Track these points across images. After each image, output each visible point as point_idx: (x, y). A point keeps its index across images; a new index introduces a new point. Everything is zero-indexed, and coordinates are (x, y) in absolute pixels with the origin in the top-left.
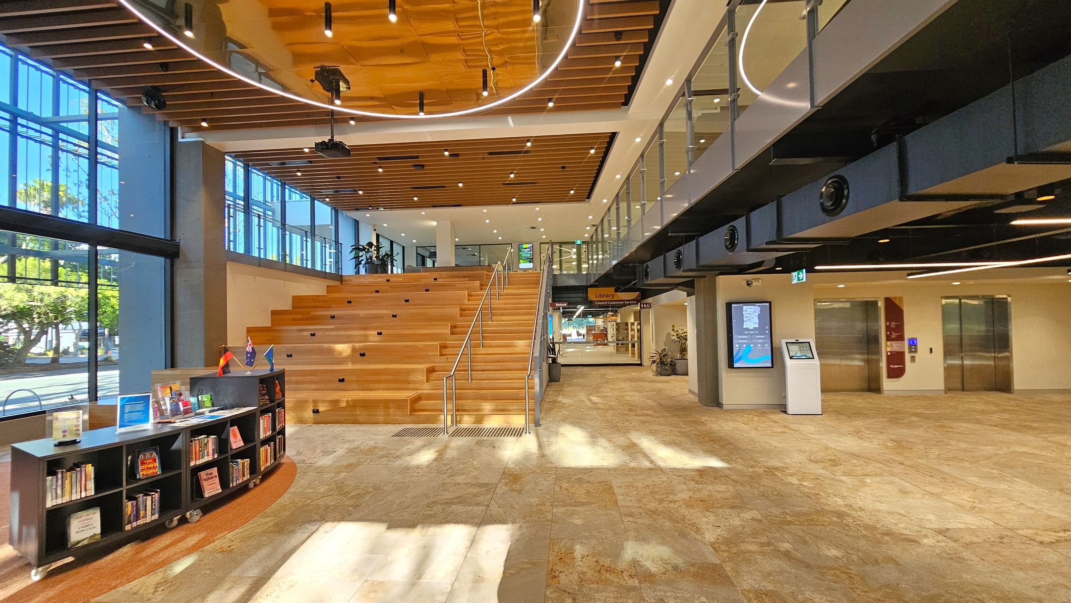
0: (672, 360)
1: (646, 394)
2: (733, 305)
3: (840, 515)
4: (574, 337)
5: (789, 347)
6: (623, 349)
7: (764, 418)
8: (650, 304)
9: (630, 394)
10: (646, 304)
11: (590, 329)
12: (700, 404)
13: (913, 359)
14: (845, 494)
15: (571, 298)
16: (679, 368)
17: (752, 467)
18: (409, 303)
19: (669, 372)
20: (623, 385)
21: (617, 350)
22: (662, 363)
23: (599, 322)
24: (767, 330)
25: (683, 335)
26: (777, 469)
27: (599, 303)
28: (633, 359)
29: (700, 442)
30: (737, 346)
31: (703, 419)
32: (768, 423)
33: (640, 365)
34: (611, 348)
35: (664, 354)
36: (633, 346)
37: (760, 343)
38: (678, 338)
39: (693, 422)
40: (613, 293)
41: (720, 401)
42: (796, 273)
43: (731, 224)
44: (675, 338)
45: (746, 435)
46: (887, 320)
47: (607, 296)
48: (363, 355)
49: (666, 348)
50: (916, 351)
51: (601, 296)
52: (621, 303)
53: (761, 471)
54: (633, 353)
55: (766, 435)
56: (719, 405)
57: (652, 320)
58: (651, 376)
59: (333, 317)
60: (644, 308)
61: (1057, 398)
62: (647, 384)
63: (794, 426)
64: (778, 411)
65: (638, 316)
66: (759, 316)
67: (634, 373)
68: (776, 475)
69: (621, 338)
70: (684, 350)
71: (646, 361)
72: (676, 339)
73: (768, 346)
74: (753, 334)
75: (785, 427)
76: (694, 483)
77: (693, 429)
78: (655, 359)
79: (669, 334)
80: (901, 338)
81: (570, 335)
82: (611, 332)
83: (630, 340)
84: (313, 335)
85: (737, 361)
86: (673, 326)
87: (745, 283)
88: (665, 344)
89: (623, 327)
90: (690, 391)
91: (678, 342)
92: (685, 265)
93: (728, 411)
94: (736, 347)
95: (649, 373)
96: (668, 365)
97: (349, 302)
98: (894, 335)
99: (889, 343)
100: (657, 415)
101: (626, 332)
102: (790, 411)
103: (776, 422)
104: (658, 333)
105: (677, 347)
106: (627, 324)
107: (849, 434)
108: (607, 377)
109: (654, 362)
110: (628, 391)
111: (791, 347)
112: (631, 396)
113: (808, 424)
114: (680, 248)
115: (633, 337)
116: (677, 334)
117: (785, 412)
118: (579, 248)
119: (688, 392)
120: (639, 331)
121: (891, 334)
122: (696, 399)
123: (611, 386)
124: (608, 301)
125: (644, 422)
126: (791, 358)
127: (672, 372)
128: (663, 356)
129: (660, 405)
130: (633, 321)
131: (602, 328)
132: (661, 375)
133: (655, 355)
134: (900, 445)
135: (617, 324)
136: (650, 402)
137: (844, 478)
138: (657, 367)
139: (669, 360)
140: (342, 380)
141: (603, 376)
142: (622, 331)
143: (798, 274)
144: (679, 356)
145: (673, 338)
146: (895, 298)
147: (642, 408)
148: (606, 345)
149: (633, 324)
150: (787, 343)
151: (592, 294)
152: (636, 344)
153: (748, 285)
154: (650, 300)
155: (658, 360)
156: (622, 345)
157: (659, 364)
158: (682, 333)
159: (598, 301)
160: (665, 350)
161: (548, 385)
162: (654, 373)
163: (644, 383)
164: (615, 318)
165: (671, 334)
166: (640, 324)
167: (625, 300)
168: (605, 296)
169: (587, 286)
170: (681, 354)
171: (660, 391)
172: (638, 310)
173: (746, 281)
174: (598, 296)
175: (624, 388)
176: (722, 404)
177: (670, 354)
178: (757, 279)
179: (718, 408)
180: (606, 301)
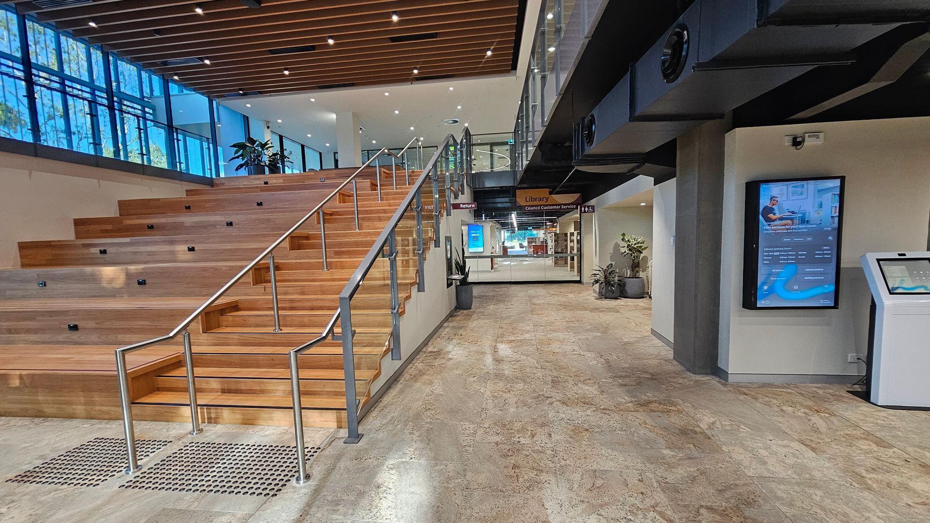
0: (620, 278)
2: (762, 186)
4: (517, 249)
5: (884, 268)
6: (561, 262)
7: (835, 421)
8: (593, 207)
10: (588, 207)
11: (531, 240)
12: (679, 368)
15: (498, 203)
16: (631, 286)
18: (263, 207)
19: (617, 294)
20: (553, 316)
21: (555, 264)
22: (607, 282)
23: (540, 234)
25: (635, 246)
27: (529, 209)
28: (572, 274)
32: (862, 446)
33: (579, 282)
34: (550, 261)
35: (610, 271)
36: (572, 259)
38: (630, 250)
39: (684, 432)
40: (547, 195)
41: (721, 365)
44: (626, 249)
47: (540, 199)
48: (142, 283)
49: (613, 263)
51: (532, 199)
52: (557, 207)
54: (572, 267)
56: (720, 373)
57: (595, 226)
58: (593, 299)
59: (151, 227)
60: (585, 212)
62: (587, 314)
65: (578, 226)
67: (570, 294)
69: (559, 250)
70: (636, 266)
71: (587, 277)
72: (628, 252)
75: (924, 467)
78: (598, 277)
79: (617, 246)
81: (513, 247)
82: (551, 244)
83: (569, 252)
84: (104, 252)
85: (765, 296)
86: (624, 235)
87: (788, 142)
88: (612, 259)
89: (562, 238)
90: (655, 334)
91: (629, 255)
93: (742, 390)
95: (589, 294)
96: (615, 286)
97: (188, 208)
101: (565, 243)
102: (879, 399)
103: (879, 441)
104: (602, 244)
105: (627, 263)
106: (566, 235)
108: (535, 301)
109: (597, 282)
110: (559, 330)
111: (888, 268)
112: (562, 342)
115: (572, 248)
116: (629, 246)
117: (867, 398)
119: (649, 333)
120: (579, 242)
123: (536, 319)
124: (541, 206)
126: (891, 292)
127: (621, 295)
128: (608, 273)
129: (609, 366)
130: (572, 231)
131: (542, 240)
132: (606, 298)
133: (598, 272)
135: (556, 234)
136: (592, 359)
138: (601, 289)
139: (616, 278)
140: (75, 328)
142: (561, 242)
144: (629, 273)
145: (623, 250)
147: (578, 377)
148: (545, 257)
149: (572, 234)
150: (878, 260)
151: (522, 198)
152: (576, 258)
153: (796, 144)
154: (593, 202)
155: (602, 279)
156: (561, 258)
157: (604, 284)
158: (635, 244)
159: (529, 206)
160: (612, 267)
161: (451, 316)
162: (595, 295)
163: (582, 312)
164: (554, 229)
165: (619, 246)
166: (580, 234)
167: (563, 204)
168: (537, 200)
169: (514, 186)
170: (633, 270)
171: (605, 329)
172: (577, 218)
173: (790, 139)
174: (528, 200)
175: (553, 323)
176: (727, 373)
177: (618, 271)
178: (815, 134)
179: (717, 379)
180: (539, 205)
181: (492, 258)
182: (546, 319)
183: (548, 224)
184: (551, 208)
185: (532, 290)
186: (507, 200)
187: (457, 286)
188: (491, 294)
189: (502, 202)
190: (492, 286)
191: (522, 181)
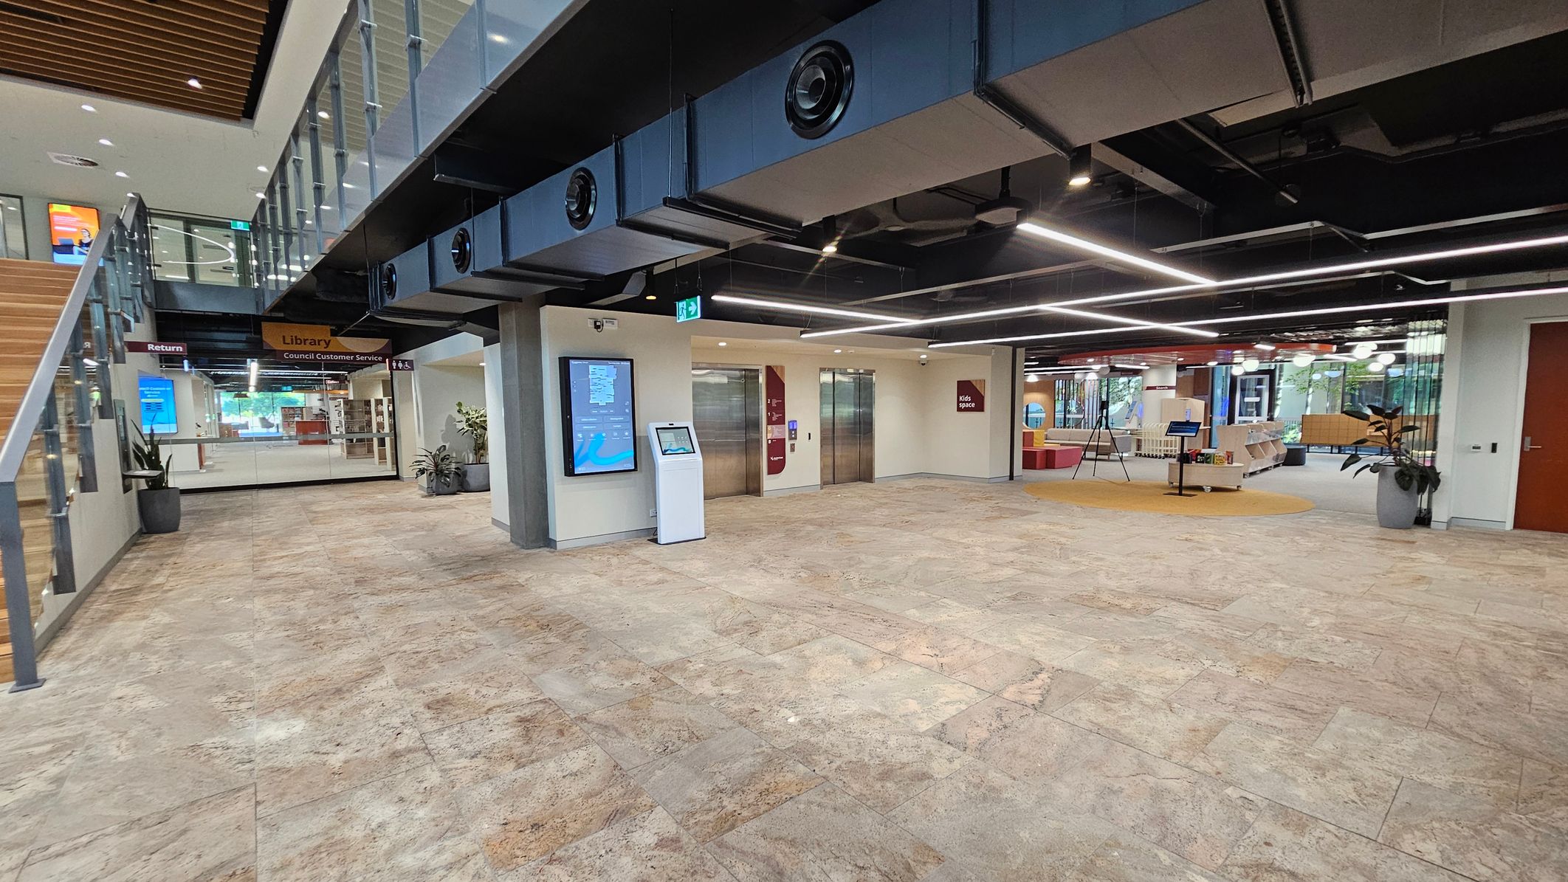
0: (458, 465)
1: (403, 536)
2: (572, 362)
3: (805, 753)
4: (256, 428)
5: (661, 435)
6: (361, 450)
7: (626, 558)
8: (411, 362)
9: (366, 541)
10: (403, 362)
11: (289, 412)
12: (514, 547)
13: (793, 449)
14: (793, 694)
15: (216, 341)
16: (472, 480)
17: (629, 675)
19: (454, 488)
20: (351, 522)
21: (349, 453)
22: (439, 472)
23: (310, 400)
24: (627, 407)
25: (478, 421)
26: (670, 667)
27: (292, 356)
28: (382, 467)
29: (520, 637)
30: (580, 435)
31: (522, 577)
32: (634, 567)
33: (397, 478)
34: (337, 449)
35: (442, 456)
36: (382, 442)
37: (616, 430)
38: (470, 426)
39: (502, 588)
40: (328, 337)
41: (551, 536)
42: (684, 303)
43: (581, 164)
44: (464, 425)
45: (603, 598)
46: (768, 396)
47: (314, 342)
49: (447, 445)
50: (795, 438)
51: (296, 340)
52: (348, 358)
53: (644, 681)
54: (382, 457)
55: (637, 593)
56: (549, 543)
57: (415, 393)
58: (418, 497)
60: (398, 368)
61: (907, 484)
62: (406, 515)
63: (674, 566)
64: (644, 540)
65: (389, 388)
66: (615, 384)
67: (380, 495)
68: (674, 684)
69: (356, 429)
70: (481, 448)
71: (407, 471)
72: (467, 428)
73: (628, 434)
74: (606, 415)
75: (662, 569)
76: (512, 765)
77: (502, 605)
78: (424, 465)
79: (451, 420)
80: (781, 421)
81: (245, 426)
82: (337, 420)
83: (375, 430)
85: (581, 463)
86: (460, 404)
87: (590, 324)
88: (444, 439)
89: (359, 408)
90: (495, 522)
91: (469, 433)
92: (479, 263)
93: (566, 553)
94: (578, 437)
95: (413, 492)
96: (452, 476)
98: (774, 419)
99: (769, 427)
100: (425, 583)
101: (367, 417)
102: (662, 540)
103: (646, 562)
104: (428, 418)
105: (468, 443)
106: (368, 403)
107: (752, 566)
108: (314, 508)
109: (422, 471)
110: (363, 536)
111: (663, 435)
112: (368, 547)
113: (692, 559)
114: (464, 225)
115: (380, 426)
116: (468, 420)
117: (655, 541)
118: (241, 239)
119: (490, 524)
120: (392, 414)
121: (772, 415)
122: (505, 536)
123: (321, 528)
124: (316, 353)
125: (390, 609)
126: (664, 453)
127: (460, 488)
128: (440, 459)
129: (433, 558)
130: (379, 396)
131: (316, 411)
132: (437, 495)
133: (424, 458)
134: (816, 574)
135: (347, 402)
136: (410, 556)
137: (777, 658)
138: (430, 481)
139: (453, 466)
141: (305, 506)
142: (360, 418)
143: (689, 305)
144: (471, 458)
145: (460, 426)
146: (777, 367)
147: (392, 573)
148: (325, 442)
149: (379, 402)
150: (657, 429)
151: (273, 336)
152: (388, 440)
153: (597, 327)
154: (410, 355)
155: (432, 468)
156: (358, 444)
157: (434, 474)
158: (477, 418)
159: (293, 352)
160: (445, 449)
161: (133, 543)
162: (422, 492)
163: (400, 514)
164: (342, 392)
165: (455, 419)
166: (392, 402)
167: (358, 353)
168: (308, 342)
169: (259, 316)
170: (476, 454)
171: (432, 528)
172: (387, 375)
173: (592, 321)
174: (288, 340)
175: (352, 530)
176: (555, 541)
177: (454, 455)
178: (611, 320)
179: (548, 549)
180: (312, 352)
181: (200, 443)
182: (339, 527)
183: (329, 382)
184: (336, 357)
185: (306, 495)
186: (243, 337)
187: (140, 493)
188: (216, 507)
189: (225, 339)
190: (212, 496)
191: (275, 308)
